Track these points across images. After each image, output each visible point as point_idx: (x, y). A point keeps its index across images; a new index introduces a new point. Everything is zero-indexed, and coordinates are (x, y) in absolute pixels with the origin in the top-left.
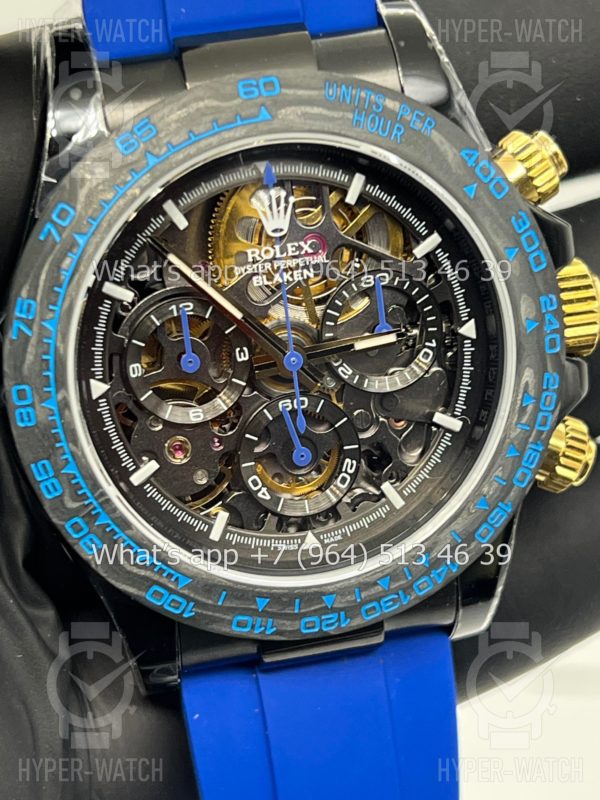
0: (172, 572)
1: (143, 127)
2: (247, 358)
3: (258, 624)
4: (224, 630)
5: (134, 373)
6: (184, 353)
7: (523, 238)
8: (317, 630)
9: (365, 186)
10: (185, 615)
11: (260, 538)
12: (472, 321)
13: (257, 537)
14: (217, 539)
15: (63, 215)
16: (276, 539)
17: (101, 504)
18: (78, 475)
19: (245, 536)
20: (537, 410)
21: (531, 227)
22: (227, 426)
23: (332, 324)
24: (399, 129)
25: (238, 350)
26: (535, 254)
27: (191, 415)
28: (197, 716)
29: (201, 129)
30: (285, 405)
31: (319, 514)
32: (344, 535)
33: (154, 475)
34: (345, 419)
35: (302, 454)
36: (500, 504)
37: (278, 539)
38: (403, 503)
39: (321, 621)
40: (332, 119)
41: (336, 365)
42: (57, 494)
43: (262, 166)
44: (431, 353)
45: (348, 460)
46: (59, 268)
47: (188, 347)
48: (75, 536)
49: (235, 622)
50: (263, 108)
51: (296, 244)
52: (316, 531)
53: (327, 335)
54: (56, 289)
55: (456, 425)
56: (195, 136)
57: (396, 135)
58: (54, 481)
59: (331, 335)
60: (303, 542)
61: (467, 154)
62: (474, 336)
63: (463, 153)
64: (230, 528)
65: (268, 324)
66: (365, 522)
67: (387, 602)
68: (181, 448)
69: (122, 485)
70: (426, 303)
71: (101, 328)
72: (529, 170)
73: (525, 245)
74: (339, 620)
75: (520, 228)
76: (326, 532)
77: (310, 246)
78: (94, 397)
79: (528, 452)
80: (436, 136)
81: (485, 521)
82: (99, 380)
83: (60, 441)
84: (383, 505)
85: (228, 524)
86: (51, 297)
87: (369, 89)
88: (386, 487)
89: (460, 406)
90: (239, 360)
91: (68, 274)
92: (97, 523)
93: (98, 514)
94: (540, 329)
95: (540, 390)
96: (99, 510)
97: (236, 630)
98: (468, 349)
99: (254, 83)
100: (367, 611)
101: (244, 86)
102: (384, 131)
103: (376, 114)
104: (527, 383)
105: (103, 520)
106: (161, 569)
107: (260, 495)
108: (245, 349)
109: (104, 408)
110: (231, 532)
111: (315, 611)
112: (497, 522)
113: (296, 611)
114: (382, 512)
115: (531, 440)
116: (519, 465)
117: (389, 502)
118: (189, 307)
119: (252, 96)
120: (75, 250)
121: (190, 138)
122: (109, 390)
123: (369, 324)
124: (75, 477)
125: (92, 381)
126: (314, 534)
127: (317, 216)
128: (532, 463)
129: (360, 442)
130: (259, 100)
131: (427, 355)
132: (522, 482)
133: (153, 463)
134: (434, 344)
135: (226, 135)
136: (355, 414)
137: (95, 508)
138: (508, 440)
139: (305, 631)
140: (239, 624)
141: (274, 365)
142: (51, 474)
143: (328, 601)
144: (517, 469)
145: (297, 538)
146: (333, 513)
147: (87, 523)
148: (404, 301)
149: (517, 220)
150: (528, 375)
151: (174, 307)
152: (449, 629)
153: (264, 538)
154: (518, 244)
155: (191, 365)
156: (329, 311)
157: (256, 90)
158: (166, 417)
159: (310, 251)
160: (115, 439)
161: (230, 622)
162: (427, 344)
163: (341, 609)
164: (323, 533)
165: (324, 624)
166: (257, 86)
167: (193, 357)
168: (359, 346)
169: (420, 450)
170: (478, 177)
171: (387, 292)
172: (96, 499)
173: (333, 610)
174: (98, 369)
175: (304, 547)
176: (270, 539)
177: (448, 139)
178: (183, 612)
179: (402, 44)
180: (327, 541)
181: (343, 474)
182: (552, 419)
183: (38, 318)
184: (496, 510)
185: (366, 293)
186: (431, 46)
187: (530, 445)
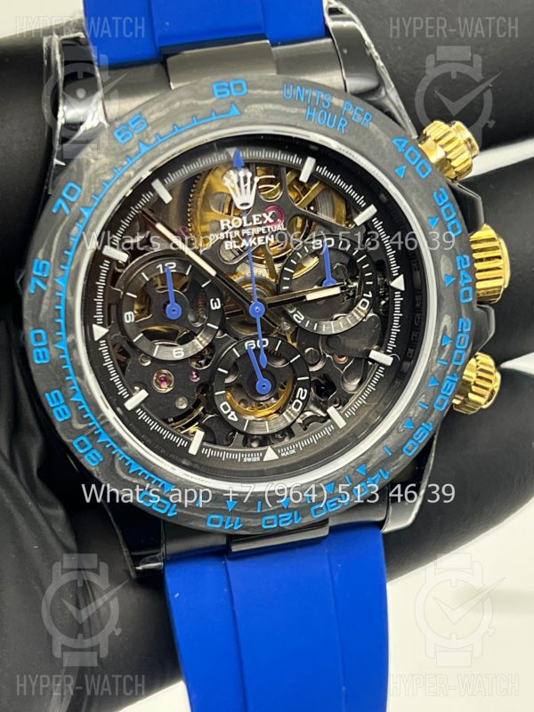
0: (159, 480)
1: (136, 121)
2: (219, 307)
3: (227, 522)
4: (201, 526)
5: (128, 319)
6: (168, 302)
7: (443, 209)
8: (275, 526)
9: (315, 167)
10: (169, 515)
11: (229, 452)
12: (402, 276)
13: (227, 451)
14: (194, 453)
15: (72, 192)
16: (242, 453)
17: (102, 426)
18: (83, 402)
19: (218, 450)
20: (454, 348)
21: (449, 201)
22: (202, 362)
23: (288, 279)
24: (343, 122)
25: (212, 300)
26: (452, 222)
27: (174, 353)
28: (177, 595)
29: (183, 123)
30: (250, 345)
31: (277, 433)
32: (297, 449)
33: (144, 401)
34: (299, 356)
35: (263, 384)
36: (423, 424)
37: (244, 453)
38: (345, 423)
39: (279, 519)
40: (289, 115)
41: (291, 312)
42: (67, 417)
43: (232, 151)
44: (368, 302)
45: (300, 389)
46: (68, 235)
47: (172, 299)
48: (81, 451)
49: (209, 520)
50: (233, 106)
51: (260, 216)
52: (275, 446)
53: (284, 288)
54: (66, 252)
55: (388, 360)
56: (179, 128)
57: (341, 127)
58: (64, 407)
59: (287, 288)
60: (264, 455)
61: (398, 142)
62: (403, 289)
63: (394, 141)
64: (205, 444)
65: (236, 279)
66: (314, 439)
67: (331, 503)
68: (165, 380)
69: (119, 409)
70: (364, 262)
71: (101, 283)
72: (447, 153)
73: (444, 215)
74: (293, 518)
75: (440, 201)
76: (283, 447)
77: (271, 217)
78: (96, 339)
79: (446, 382)
80: (373, 127)
81: (411, 438)
82: (99, 325)
83: (69, 375)
84: (329, 425)
85: (203, 441)
86: (62, 259)
87: (319, 90)
88: (331, 410)
89: (391, 345)
90: (213, 308)
91: (76, 240)
92: (99, 441)
93: (100, 433)
94: (456, 283)
95: (456, 333)
96: (101, 430)
97: (210, 525)
98: (398, 299)
99: (226, 85)
100: (316, 511)
101: (218, 87)
102: (331, 124)
103: (326, 110)
104: (445, 327)
105: (104, 438)
106: (150, 477)
107: (229, 417)
108: (218, 299)
109: (104, 348)
110: (206, 448)
111: (274, 511)
112: (421, 439)
113: (259, 511)
114: (328, 431)
115: (448, 372)
116: (439, 393)
117: (334, 423)
118: (172, 266)
119: (223, 96)
120: (81, 221)
121: (174, 130)
122: (108, 333)
123: (318, 278)
124: (81, 404)
125: (94, 326)
126: (273, 449)
127: (276, 191)
128: (449, 391)
129: (310, 374)
130: (232, 99)
131: (364, 303)
132: (441, 406)
133: (143, 391)
134: (370, 296)
135: (203, 128)
136: (307, 351)
137: (97, 429)
138: (430, 374)
139: (265, 527)
140: (213, 521)
141: (241, 312)
142: (62, 401)
144: (437, 396)
145: (259, 452)
146: (288, 431)
147: (91, 441)
148: (346, 260)
149: (437, 195)
150: (447, 321)
151: (160, 266)
152: (381, 524)
153: (233, 452)
154: (439, 215)
155: (174, 313)
156: (285, 269)
157: (228, 91)
158: (154, 355)
159: (271, 221)
160: (113, 373)
161: (206, 520)
162: (365, 295)
163: (295, 509)
164: (280, 448)
165: (280, 521)
166: (229, 88)
167: (176, 307)
168: (310, 297)
169: (359, 380)
170: (407, 161)
171: (332, 253)
172: (98, 422)
173: (288, 510)
174: (99, 316)
175: (265, 460)
176: (238, 452)
177: (383, 130)
178: (167, 512)
179: (345, 51)
180: (282, 455)
181: (297, 401)
182: (465, 355)
183: (51, 276)
184: (420, 429)
185: (316, 253)
186: (368, 52)
187: (448, 377)
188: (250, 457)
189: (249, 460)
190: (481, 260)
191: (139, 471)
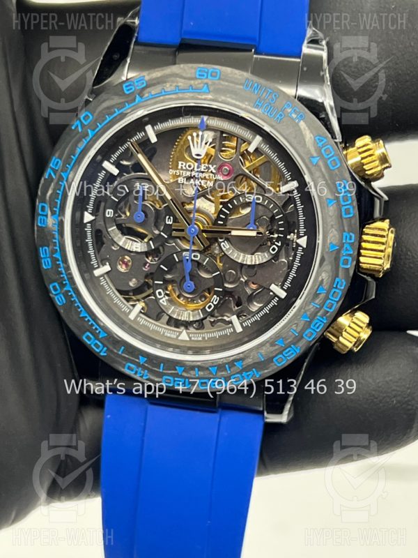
0: (98, 328)
1: (139, 81)
2: (171, 223)
3: (139, 371)
4: (120, 369)
5: (109, 214)
7: (341, 196)
8: (171, 385)
9: (261, 144)
10: (101, 354)
11: (156, 325)
12: (306, 237)
14: (132, 319)
15: (86, 118)
16: (165, 328)
17: (68, 278)
19: (149, 322)
20: (327, 298)
22: (157, 259)
23: (224, 217)
24: (281, 115)
25: (168, 217)
26: (347, 207)
27: (134, 246)
28: (109, 416)
30: (187, 255)
32: (204, 338)
33: (107, 273)
34: (218, 273)
35: (189, 284)
36: (292, 346)
38: (241, 330)
39: (175, 381)
41: (220, 240)
42: (49, 267)
43: (205, 118)
44: (277, 249)
45: (215, 296)
46: (76, 146)
47: (139, 208)
48: (53, 292)
49: (127, 366)
50: (206, 85)
51: (207, 165)
52: (188, 331)
53: (219, 222)
54: (72, 156)
55: (283, 294)
56: (165, 92)
57: (278, 118)
58: (49, 259)
59: (222, 223)
60: (179, 335)
61: (319, 139)
62: (305, 246)
63: (317, 138)
64: (141, 315)
66: (217, 335)
67: (214, 382)
68: (126, 265)
70: (280, 219)
71: (96, 185)
72: (362, 159)
73: (341, 200)
74: (184, 383)
76: (194, 333)
78: (85, 221)
79: (316, 321)
80: (302, 124)
81: (281, 353)
82: (90, 213)
83: (55, 239)
84: (230, 328)
85: (141, 312)
86: (69, 160)
87: (271, 89)
88: (234, 318)
89: (287, 285)
90: (167, 223)
91: (80, 150)
92: (65, 289)
93: (66, 284)
95: (331, 287)
96: (67, 282)
97: (126, 371)
98: (300, 252)
99: (206, 70)
100: (202, 383)
101: (200, 71)
102: (271, 114)
103: (270, 104)
104: (323, 280)
105: (68, 288)
106: (92, 324)
107: (161, 301)
109: (88, 229)
110: (141, 317)
111: (171, 374)
112: (289, 356)
113: (161, 371)
114: (228, 332)
115: (319, 314)
116: (309, 327)
117: (233, 327)
118: (146, 186)
120: (86, 138)
121: (162, 92)
122: (94, 220)
123: (244, 223)
124: (59, 260)
125: (86, 213)
126: (187, 333)
127: (232, 154)
128: (318, 328)
129: (224, 288)
130: (206, 81)
131: (274, 249)
132: (310, 337)
133: (108, 266)
134: (279, 244)
135: (181, 95)
137: (65, 281)
138: (303, 310)
140: (129, 368)
141: (183, 230)
142: (48, 255)
143: (179, 370)
144: (307, 329)
145: (177, 332)
146: (200, 323)
147: (60, 287)
148: (270, 215)
150: (324, 276)
151: (138, 184)
153: (159, 326)
154: (337, 198)
155: (139, 218)
156: (223, 209)
157: (205, 74)
158: (120, 244)
160: (91, 247)
161: (124, 366)
162: (276, 243)
163: (186, 377)
164: (192, 333)
165: (176, 383)
166: (207, 73)
167: (141, 215)
168: (234, 233)
170: (322, 154)
171: (260, 207)
172: (67, 275)
173: (181, 376)
174: (90, 207)
175: (180, 338)
176: (162, 327)
177: (309, 128)
178: (100, 352)
179: (305, 69)
180: (193, 339)
181: (211, 304)
182: (336, 307)
183: (59, 171)
184: (289, 349)
185: (247, 204)
186: (322, 73)
187: (318, 317)
188: (170, 333)
189: (169, 335)
190: (368, 242)
191: (86, 317)
